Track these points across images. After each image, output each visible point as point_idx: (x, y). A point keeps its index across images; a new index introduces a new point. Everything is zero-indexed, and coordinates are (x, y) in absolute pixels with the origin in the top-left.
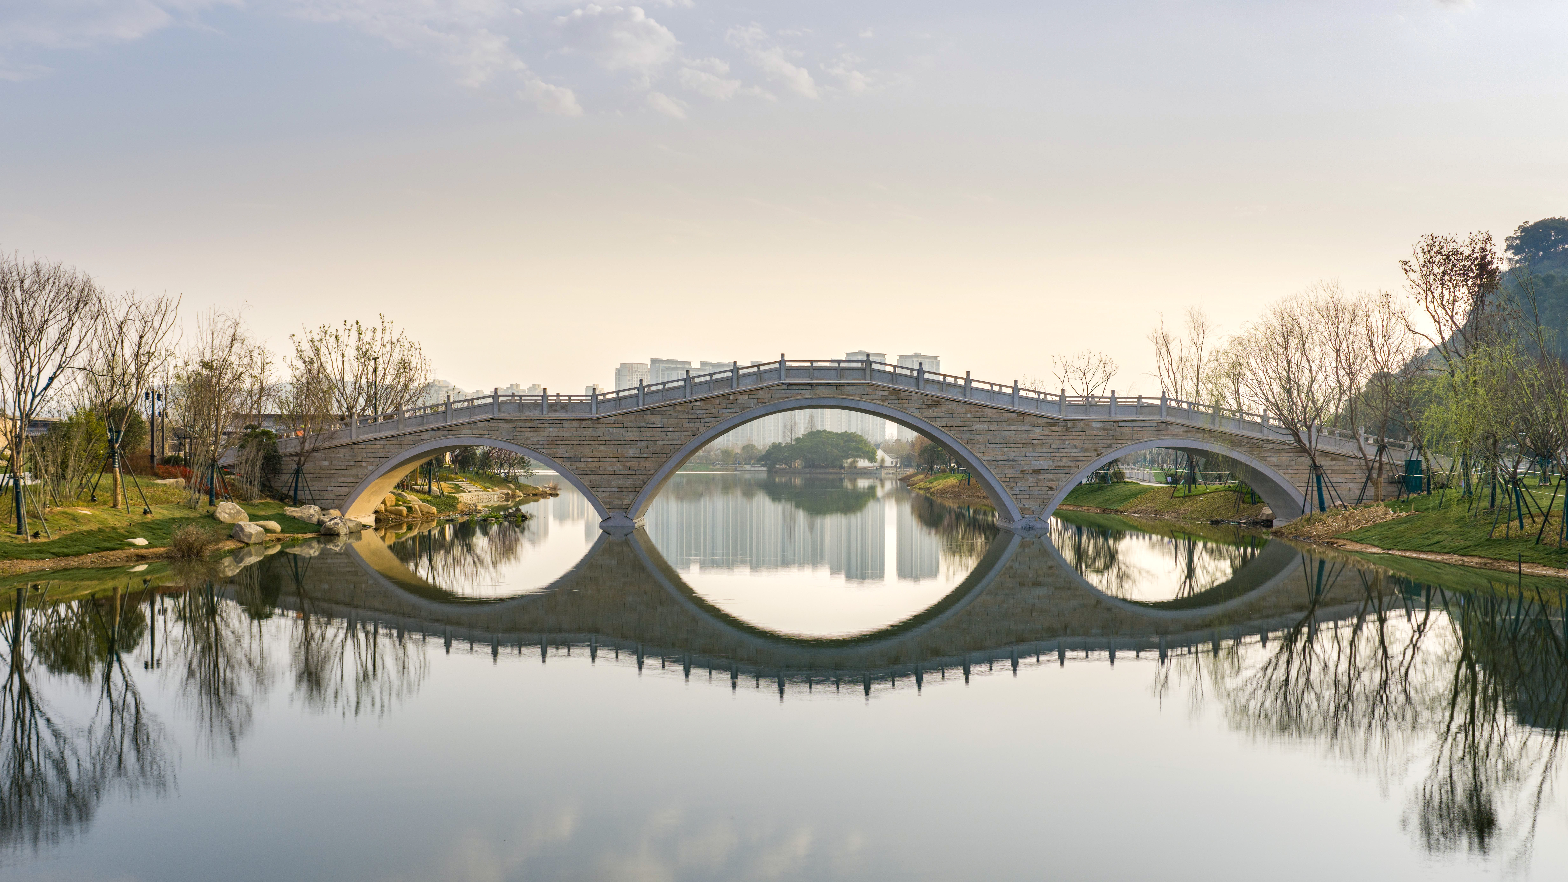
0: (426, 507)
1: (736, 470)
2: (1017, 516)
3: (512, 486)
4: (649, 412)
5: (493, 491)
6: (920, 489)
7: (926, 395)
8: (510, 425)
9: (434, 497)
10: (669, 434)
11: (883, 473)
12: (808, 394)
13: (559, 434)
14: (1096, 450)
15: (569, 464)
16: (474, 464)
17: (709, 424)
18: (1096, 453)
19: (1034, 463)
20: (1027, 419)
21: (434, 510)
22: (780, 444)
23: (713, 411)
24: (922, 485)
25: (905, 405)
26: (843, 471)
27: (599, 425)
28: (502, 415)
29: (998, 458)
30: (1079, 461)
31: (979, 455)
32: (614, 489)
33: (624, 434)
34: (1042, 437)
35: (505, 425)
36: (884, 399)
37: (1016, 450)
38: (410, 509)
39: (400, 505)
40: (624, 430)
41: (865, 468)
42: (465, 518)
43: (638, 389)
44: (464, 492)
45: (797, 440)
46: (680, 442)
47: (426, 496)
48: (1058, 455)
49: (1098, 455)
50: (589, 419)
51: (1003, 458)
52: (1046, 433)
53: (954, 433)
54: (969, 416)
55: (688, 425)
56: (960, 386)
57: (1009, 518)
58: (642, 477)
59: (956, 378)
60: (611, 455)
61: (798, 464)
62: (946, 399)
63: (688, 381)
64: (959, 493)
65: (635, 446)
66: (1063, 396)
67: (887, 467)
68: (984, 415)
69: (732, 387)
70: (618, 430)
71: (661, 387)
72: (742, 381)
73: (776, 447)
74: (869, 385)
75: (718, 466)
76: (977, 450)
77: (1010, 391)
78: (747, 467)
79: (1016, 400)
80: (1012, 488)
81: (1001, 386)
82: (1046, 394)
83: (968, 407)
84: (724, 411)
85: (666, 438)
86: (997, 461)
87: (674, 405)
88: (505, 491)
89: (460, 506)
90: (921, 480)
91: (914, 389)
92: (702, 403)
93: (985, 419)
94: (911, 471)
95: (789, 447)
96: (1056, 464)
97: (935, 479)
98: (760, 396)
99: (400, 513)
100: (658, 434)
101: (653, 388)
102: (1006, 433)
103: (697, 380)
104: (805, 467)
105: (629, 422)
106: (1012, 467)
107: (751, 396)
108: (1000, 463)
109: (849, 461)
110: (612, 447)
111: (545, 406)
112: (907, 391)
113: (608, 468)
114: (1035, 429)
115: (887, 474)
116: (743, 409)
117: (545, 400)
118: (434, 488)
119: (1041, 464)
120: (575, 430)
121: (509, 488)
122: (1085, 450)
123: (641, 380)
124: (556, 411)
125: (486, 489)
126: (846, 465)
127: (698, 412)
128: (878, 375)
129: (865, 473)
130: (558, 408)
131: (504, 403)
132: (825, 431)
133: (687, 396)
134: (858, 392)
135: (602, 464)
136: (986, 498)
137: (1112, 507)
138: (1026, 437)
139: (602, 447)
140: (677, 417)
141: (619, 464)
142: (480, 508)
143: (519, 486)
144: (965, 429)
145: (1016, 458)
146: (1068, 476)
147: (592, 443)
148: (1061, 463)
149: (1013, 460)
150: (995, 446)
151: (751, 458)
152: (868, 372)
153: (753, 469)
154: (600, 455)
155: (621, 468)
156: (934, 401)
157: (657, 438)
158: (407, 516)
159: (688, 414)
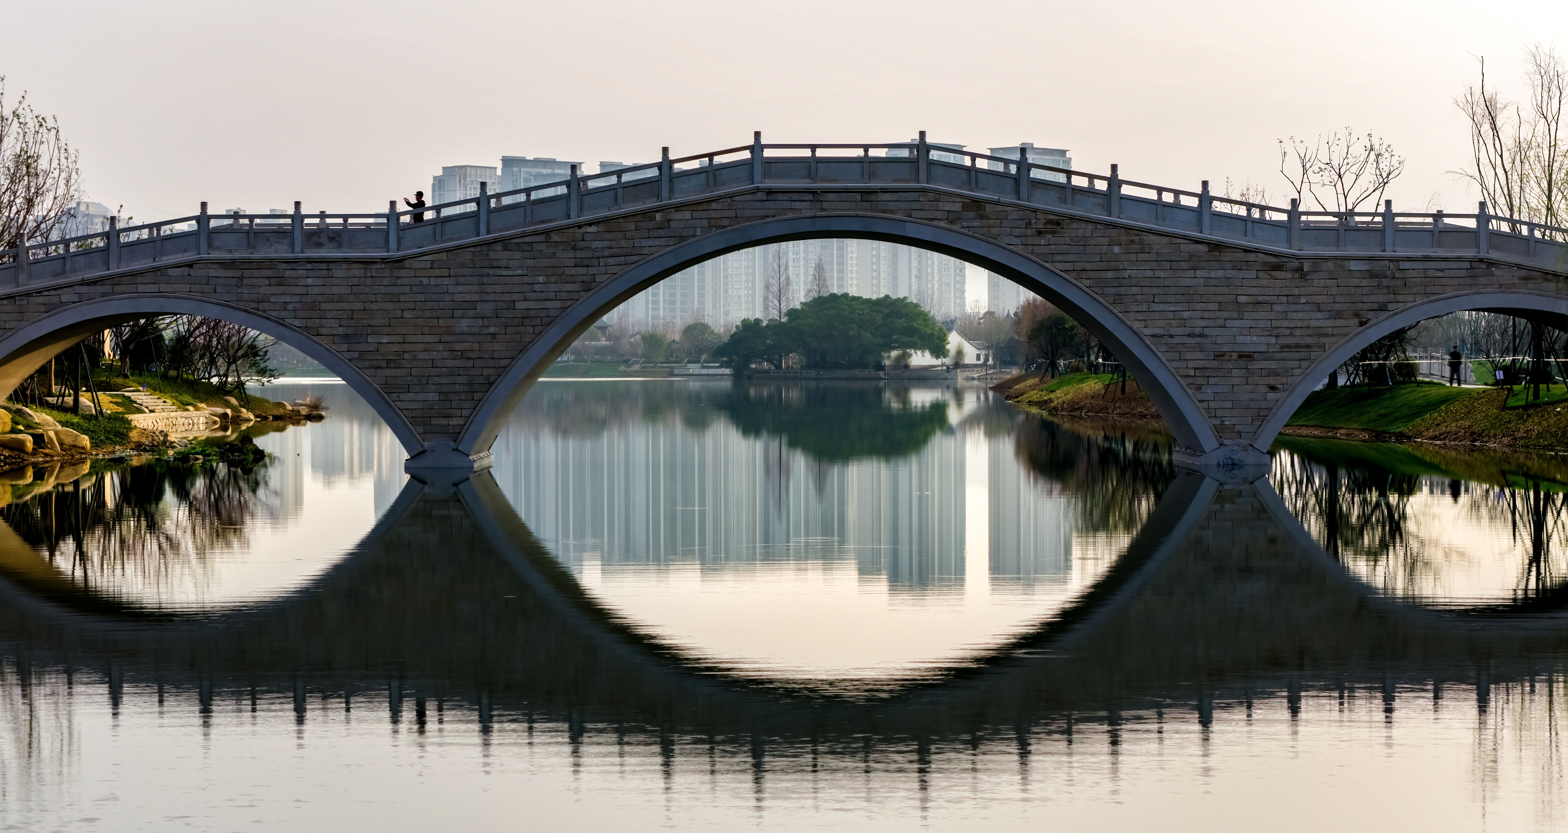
0: (71, 435)
1: (672, 374)
2: (1208, 441)
3: (233, 401)
4: (499, 247)
5: (197, 409)
6: (1030, 403)
7: (1035, 211)
8: (230, 273)
9: (84, 417)
10: (537, 287)
11: (961, 377)
12: (806, 209)
13: (324, 290)
14: (1357, 315)
15: (344, 347)
16: (160, 358)
17: (615, 269)
18: (1356, 321)
19: (1240, 339)
20: (1228, 256)
21: (85, 441)
22: (757, 321)
23: (623, 243)
24: (1035, 395)
25: (995, 231)
26: (881, 374)
27: (402, 273)
28: (215, 255)
29: (1173, 331)
30: (1326, 335)
31: (1136, 325)
32: (433, 396)
33: (451, 289)
34: (1256, 291)
35: (222, 273)
36: (953, 218)
37: (1206, 315)
38: (39, 440)
39: (20, 432)
40: (452, 281)
41: (926, 368)
42: (146, 457)
43: (477, 201)
44: (140, 411)
45: (792, 313)
46: (558, 304)
47: (69, 417)
48: (1286, 324)
49: (1362, 324)
50: (384, 260)
51: (1180, 331)
52: (1263, 282)
53: (1087, 283)
54: (1116, 249)
55: (574, 271)
56: (1099, 193)
57: (1195, 448)
58: (486, 372)
59: (1091, 177)
60: (426, 330)
61: (793, 360)
62: (1072, 218)
63: (574, 186)
64: (1105, 409)
65: (472, 313)
66: (1294, 211)
67: (967, 366)
68: (1145, 249)
69: (659, 197)
70: (439, 281)
71: (522, 198)
72: (679, 184)
73: (750, 328)
74: (924, 191)
75: (637, 367)
76: (1132, 316)
77: (1194, 202)
78: (694, 368)
79: (1206, 219)
80: (1199, 388)
81: (1177, 193)
82: (1263, 208)
83: (1114, 232)
84: (645, 243)
85: (533, 296)
86: (1171, 336)
87: (547, 233)
88: (220, 410)
89: (134, 435)
90: (1032, 388)
91: (1009, 199)
92: (601, 228)
93: (1146, 257)
94: (1015, 372)
95: (775, 327)
96: (1283, 341)
97: (1060, 385)
98: (713, 215)
99: (19, 446)
100: (516, 289)
101: (506, 201)
102: (1187, 282)
103: (592, 184)
104: (808, 367)
105: (462, 266)
106: (1200, 348)
107: (696, 214)
108: (1175, 340)
109: (894, 353)
110: (428, 314)
111: (298, 235)
112: (998, 203)
113: (421, 356)
114: (1241, 274)
115: (968, 379)
116: (682, 238)
117: (297, 224)
118: (85, 400)
119: (1254, 342)
120: (356, 281)
121: (228, 405)
122: (1338, 315)
123: (483, 185)
124: (320, 245)
125: (183, 406)
126: (887, 363)
127: (595, 245)
128: (940, 171)
129: (924, 377)
130: (324, 239)
131: (219, 230)
132: (845, 295)
133: (573, 213)
134: (902, 205)
135: (409, 347)
136: (1156, 417)
137: (1394, 429)
138: (1226, 290)
139: (407, 315)
140: (553, 256)
141: (441, 347)
142: (172, 438)
143: (247, 401)
144: (1110, 274)
145: (1207, 331)
146: (1305, 364)
147: (389, 306)
148: (1291, 341)
149: (1201, 336)
150: (1166, 307)
151: (700, 351)
152: (923, 166)
153: (704, 371)
154: (404, 330)
155: (446, 354)
156: (1050, 222)
157: (515, 297)
158: (35, 453)
159: (574, 248)
